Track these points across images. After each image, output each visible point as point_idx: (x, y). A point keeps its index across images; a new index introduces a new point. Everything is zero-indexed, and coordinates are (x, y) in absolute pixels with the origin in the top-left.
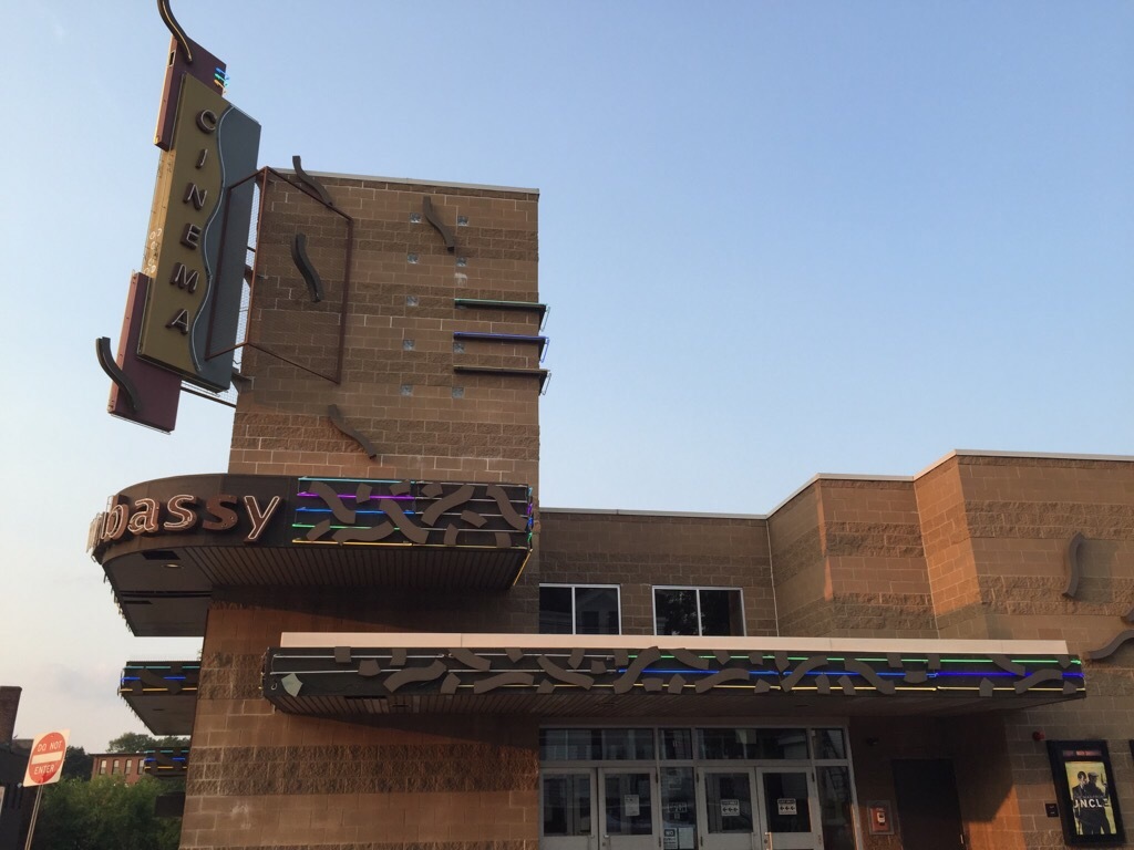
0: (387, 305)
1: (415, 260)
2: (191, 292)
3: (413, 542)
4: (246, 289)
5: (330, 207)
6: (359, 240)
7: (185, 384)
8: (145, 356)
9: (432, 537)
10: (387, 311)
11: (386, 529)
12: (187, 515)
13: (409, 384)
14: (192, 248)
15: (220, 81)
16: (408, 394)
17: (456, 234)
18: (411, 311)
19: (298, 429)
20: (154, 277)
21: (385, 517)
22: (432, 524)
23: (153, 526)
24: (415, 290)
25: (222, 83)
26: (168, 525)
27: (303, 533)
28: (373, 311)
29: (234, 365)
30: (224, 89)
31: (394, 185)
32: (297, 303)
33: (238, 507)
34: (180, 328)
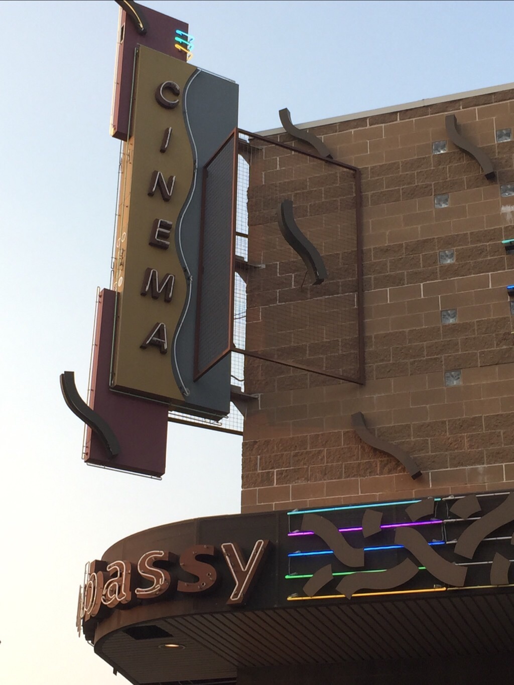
0: (415, 270)
1: (446, 200)
2: (168, 301)
3: (447, 586)
4: (240, 286)
5: (330, 160)
6: (370, 194)
7: (172, 414)
8: (118, 387)
9: (473, 576)
10: (416, 277)
11: (407, 570)
12: (158, 576)
13: (457, 367)
14: (164, 247)
15: (182, 44)
16: (455, 383)
17: (497, 156)
18: (448, 271)
19: (320, 452)
20: (121, 291)
21: (405, 553)
22: (470, 556)
23: (125, 596)
24: (448, 242)
25: (185, 46)
26: (141, 592)
27: (298, 586)
28: (397, 281)
29: (233, 382)
30: (189, 53)
31: (407, 113)
32: (303, 290)
33: (216, 559)
34: (158, 346)
